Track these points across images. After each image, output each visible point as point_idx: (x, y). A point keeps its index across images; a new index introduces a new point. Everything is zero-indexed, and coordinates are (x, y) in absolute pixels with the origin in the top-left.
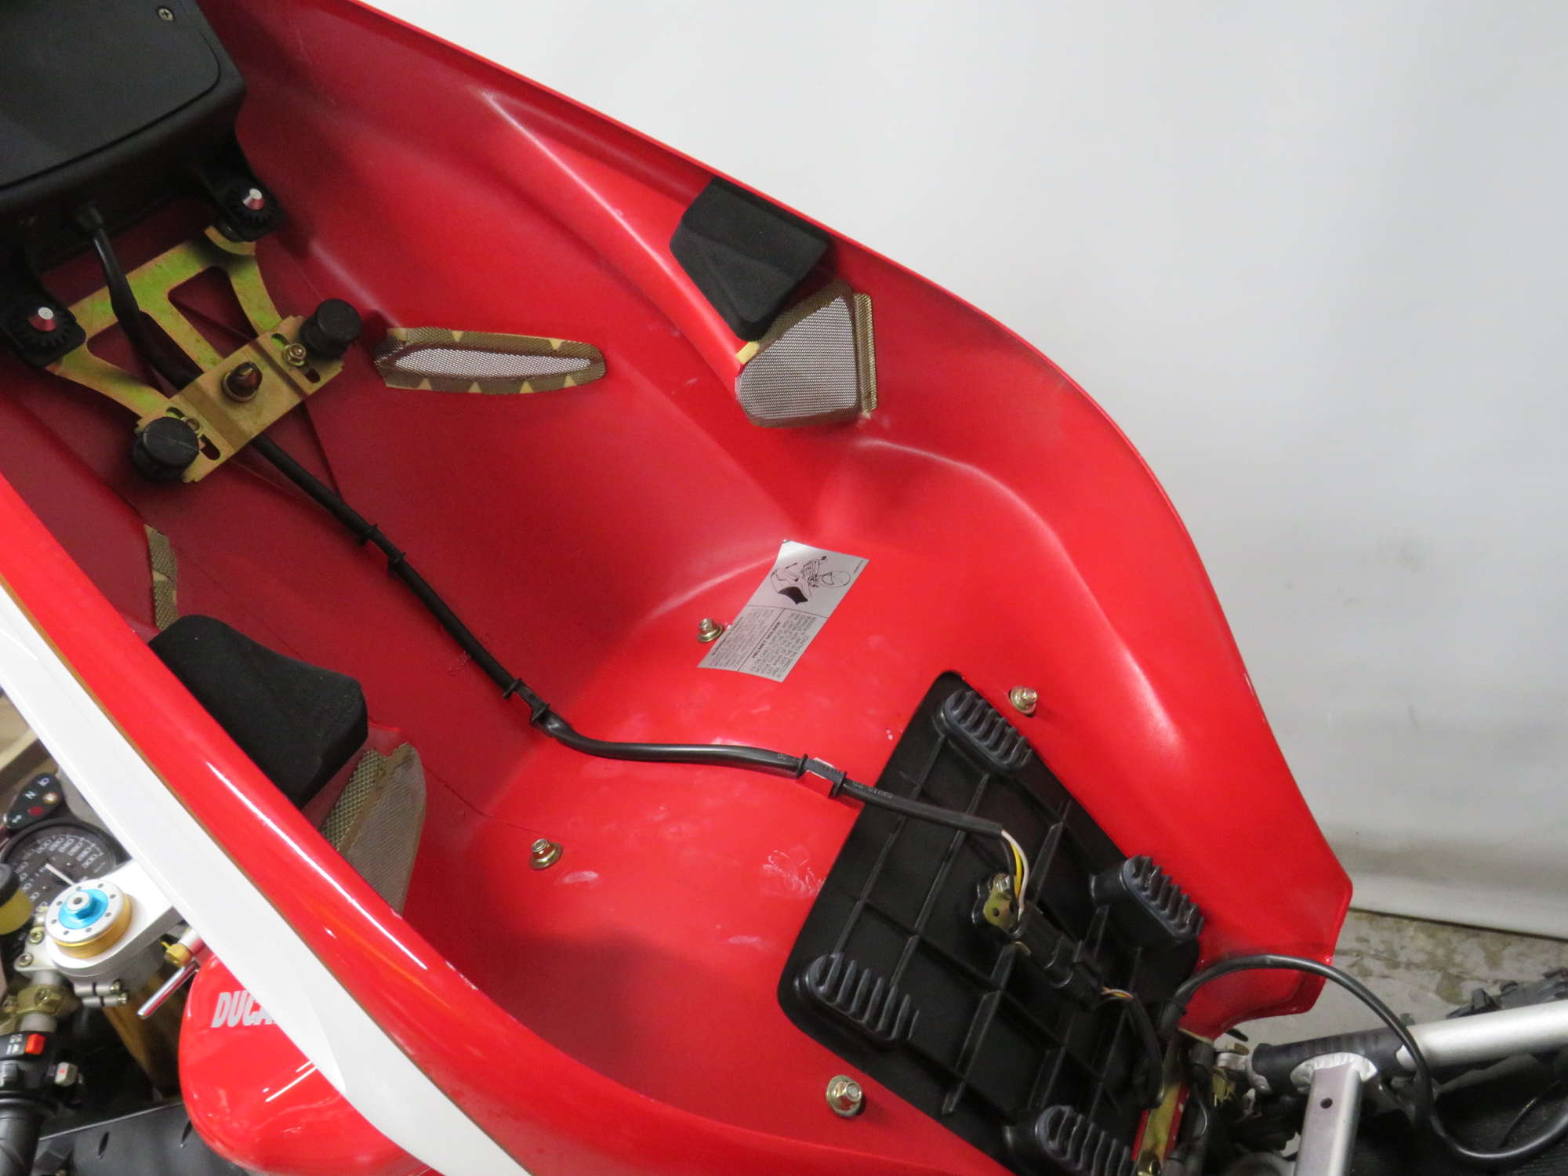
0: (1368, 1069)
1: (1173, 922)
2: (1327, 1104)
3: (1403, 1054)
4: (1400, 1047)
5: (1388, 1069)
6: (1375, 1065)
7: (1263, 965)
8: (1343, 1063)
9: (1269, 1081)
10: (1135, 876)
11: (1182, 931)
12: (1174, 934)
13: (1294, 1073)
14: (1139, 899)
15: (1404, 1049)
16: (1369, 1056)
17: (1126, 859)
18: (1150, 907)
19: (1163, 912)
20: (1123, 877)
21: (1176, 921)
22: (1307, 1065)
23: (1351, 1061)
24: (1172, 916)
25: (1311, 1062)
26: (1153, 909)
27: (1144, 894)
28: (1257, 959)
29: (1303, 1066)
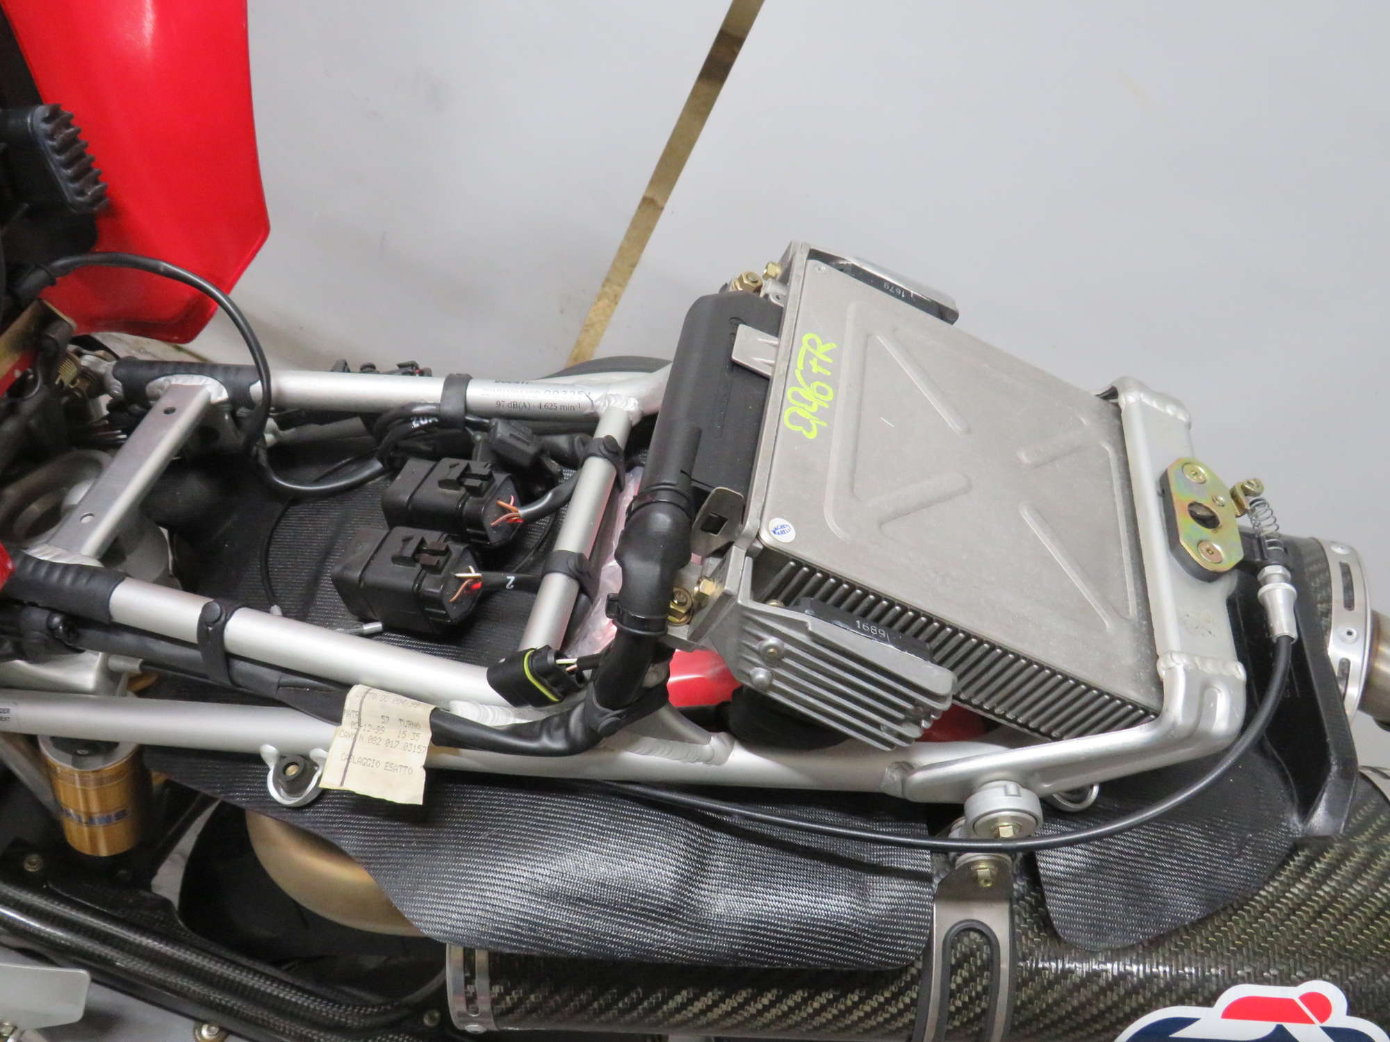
0: (220, 394)
1: (71, 185)
2: (169, 411)
3: (257, 389)
4: (255, 382)
5: (239, 398)
6: (228, 392)
7: (155, 270)
8: (201, 384)
9: (124, 386)
10: (47, 120)
11: (80, 199)
12: (69, 199)
13: (151, 384)
14: (43, 148)
15: (259, 384)
16: (225, 384)
17: (41, 104)
18: (52, 159)
19: (64, 171)
20: (32, 120)
21: (76, 185)
22: (165, 380)
23: (207, 383)
24: (74, 179)
25: (170, 378)
26: (53, 163)
27: (50, 143)
28: (152, 262)
29: (162, 380)
